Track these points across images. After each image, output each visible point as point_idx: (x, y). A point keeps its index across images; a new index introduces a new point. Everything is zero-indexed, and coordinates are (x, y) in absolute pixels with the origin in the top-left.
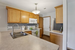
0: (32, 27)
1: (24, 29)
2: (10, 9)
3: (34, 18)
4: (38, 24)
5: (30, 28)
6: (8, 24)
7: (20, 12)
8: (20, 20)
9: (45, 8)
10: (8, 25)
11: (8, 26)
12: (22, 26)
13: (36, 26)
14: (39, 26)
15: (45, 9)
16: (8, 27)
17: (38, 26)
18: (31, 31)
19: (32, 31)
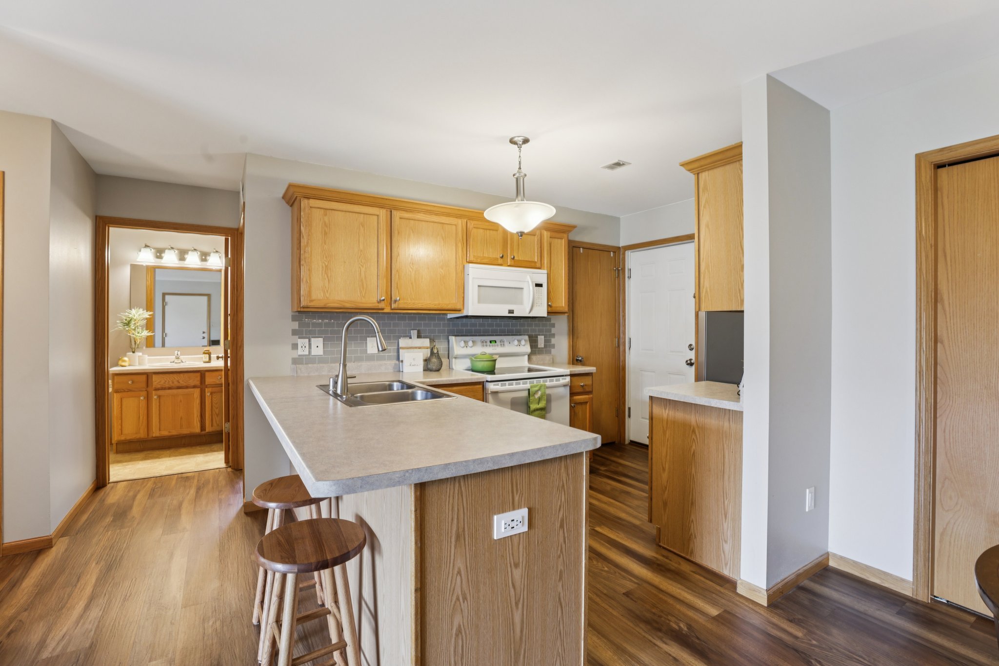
0: (499, 349)
1: (421, 368)
2: (313, 202)
3: (517, 264)
4: (561, 325)
5: (472, 357)
6: (294, 319)
7: (383, 213)
8: (383, 283)
9: (618, 164)
10: (296, 325)
11: (294, 333)
12: (403, 342)
13: (533, 342)
14: (573, 349)
15: (619, 170)
16: (295, 346)
17: (562, 344)
18: (482, 384)
19: (491, 387)
